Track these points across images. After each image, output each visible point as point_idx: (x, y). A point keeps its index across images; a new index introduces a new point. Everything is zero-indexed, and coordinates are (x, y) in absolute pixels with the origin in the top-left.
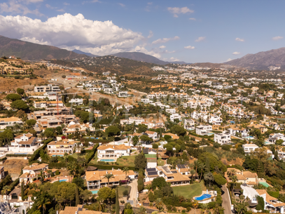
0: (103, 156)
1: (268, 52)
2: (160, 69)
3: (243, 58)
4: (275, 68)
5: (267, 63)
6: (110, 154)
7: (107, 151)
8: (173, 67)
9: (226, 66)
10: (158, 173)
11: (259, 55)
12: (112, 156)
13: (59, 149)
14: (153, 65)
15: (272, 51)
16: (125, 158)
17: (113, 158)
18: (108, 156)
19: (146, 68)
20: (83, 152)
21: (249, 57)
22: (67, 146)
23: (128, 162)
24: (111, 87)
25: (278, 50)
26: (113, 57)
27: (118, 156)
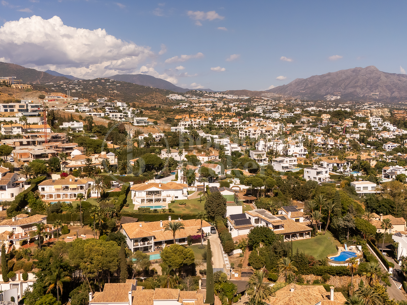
0: (143, 201)
1: (323, 76)
2: (179, 97)
3: (290, 85)
4: (334, 98)
5: (323, 92)
6: (154, 197)
7: (150, 193)
8: (196, 95)
9: (269, 95)
10: (253, 221)
11: (311, 79)
12: (158, 200)
13: (61, 193)
14: (168, 93)
15: (329, 74)
16: (182, 203)
17: (161, 203)
18: (151, 200)
19: (158, 95)
20: (105, 196)
21: (300, 83)
22: (75, 186)
23: (188, 208)
24: (120, 111)
25: (337, 74)
26: (107, 80)
27: (169, 200)
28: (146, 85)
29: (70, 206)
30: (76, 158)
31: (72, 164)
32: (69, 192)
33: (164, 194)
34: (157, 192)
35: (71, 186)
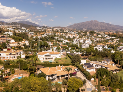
0: (43, 59)
1: (82, 23)
2: (40, 28)
3: (73, 25)
4: (85, 29)
5: (82, 27)
6: (48, 57)
7: (46, 56)
8: (45, 28)
9: (67, 28)
10: (94, 65)
11: (79, 24)
13: (9, 56)
14: (36, 27)
15: (84, 22)
16: (60, 59)
17: (51, 60)
18: (46, 59)
19: (33, 27)
20: (27, 57)
21: (75, 25)
23: (63, 61)
24: (24, 30)
25: (86, 22)
26: (16, 23)
27: (54, 58)
28: (29, 24)
29: (14, 61)
30: (13, 43)
31: (11, 45)
32: (12, 56)
33: (52, 56)
34: (49, 55)
35: (13, 53)
